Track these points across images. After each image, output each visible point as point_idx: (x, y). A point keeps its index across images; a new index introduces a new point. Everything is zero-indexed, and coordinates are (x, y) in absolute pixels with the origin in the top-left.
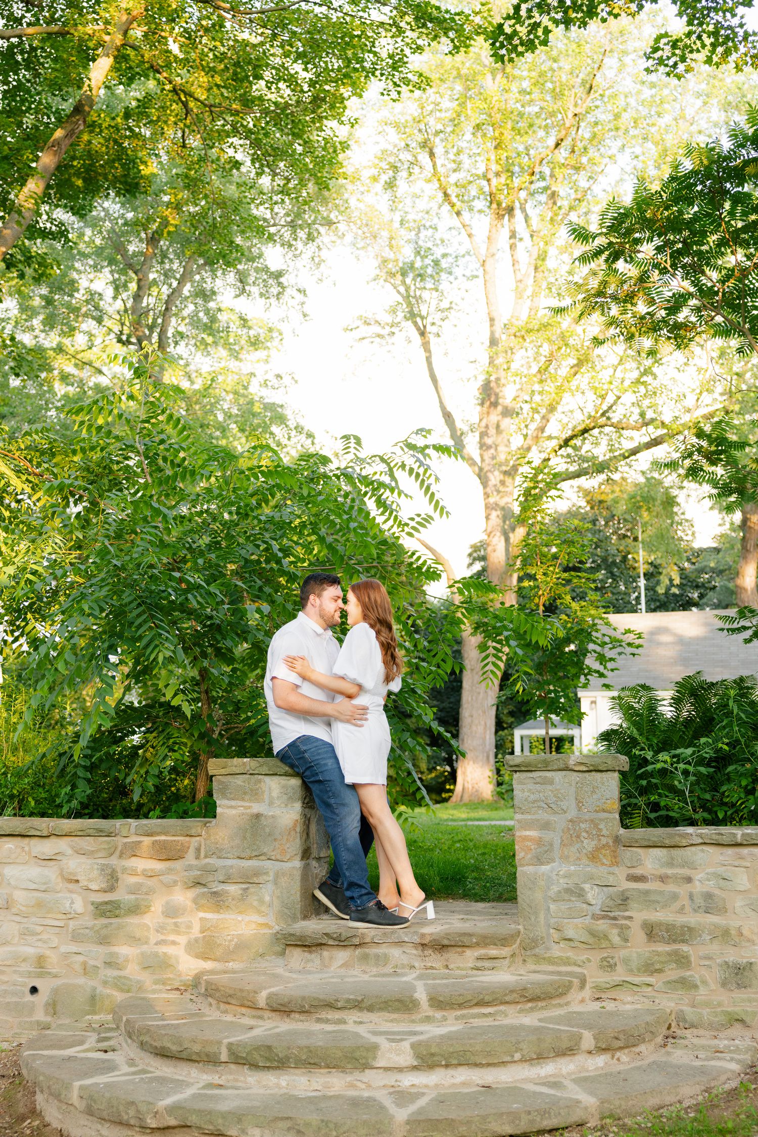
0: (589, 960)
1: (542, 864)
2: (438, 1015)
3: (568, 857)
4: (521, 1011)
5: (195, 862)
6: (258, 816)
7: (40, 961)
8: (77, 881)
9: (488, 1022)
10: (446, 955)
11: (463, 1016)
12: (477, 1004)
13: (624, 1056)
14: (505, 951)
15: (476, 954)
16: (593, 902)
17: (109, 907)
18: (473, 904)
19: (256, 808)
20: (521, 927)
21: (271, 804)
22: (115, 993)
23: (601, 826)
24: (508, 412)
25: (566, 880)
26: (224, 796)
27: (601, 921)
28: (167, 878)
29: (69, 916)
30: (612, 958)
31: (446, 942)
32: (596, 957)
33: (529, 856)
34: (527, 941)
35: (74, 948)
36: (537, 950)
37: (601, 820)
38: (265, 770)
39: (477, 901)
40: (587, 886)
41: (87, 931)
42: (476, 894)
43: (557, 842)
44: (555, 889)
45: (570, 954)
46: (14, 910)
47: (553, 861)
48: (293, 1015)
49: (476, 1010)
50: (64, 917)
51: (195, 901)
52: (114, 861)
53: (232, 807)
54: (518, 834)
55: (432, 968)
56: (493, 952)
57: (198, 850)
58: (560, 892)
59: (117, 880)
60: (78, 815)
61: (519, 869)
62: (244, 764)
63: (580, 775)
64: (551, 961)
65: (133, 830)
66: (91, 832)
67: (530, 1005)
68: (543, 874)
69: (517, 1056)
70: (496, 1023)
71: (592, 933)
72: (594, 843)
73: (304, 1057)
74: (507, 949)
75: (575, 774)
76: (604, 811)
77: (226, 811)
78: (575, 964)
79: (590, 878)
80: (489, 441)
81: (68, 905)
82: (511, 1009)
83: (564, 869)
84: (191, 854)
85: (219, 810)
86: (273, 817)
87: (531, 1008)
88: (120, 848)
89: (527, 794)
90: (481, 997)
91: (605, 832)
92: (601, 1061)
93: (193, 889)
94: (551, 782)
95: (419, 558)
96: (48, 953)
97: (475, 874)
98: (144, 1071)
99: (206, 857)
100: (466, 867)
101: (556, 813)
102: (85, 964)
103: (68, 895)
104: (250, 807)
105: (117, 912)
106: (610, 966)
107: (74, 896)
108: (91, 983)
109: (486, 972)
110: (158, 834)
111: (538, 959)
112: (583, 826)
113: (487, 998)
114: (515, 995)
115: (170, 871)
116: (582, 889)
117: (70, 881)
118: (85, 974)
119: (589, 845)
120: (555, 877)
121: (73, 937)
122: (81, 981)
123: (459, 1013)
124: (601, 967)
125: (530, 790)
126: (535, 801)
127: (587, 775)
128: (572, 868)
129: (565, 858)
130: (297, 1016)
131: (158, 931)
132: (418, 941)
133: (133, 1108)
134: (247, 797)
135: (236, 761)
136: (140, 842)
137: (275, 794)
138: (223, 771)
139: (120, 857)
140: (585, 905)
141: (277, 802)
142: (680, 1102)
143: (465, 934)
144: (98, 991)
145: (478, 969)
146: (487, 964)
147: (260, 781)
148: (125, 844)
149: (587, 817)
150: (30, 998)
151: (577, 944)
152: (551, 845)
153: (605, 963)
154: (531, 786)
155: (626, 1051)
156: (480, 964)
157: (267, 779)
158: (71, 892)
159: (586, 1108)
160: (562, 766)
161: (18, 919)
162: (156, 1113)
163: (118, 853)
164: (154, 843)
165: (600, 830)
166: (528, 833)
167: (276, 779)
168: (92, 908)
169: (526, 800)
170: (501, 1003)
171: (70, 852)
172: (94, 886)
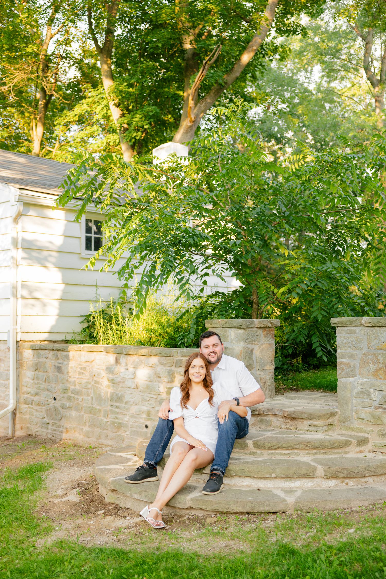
0: (372, 431)
1: (350, 377)
2: (259, 452)
3: (363, 374)
4: (308, 454)
7: (149, 413)
8: (161, 377)
9: (286, 458)
10: (296, 423)
11: (272, 454)
12: (278, 448)
13: (352, 483)
15: (308, 423)
16: (375, 399)
20: (338, 411)
23: (379, 358)
25: (361, 387)
27: (379, 410)
29: (158, 393)
30: (384, 430)
31: (294, 416)
32: (376, 429)
33: (343, 373)
34: (342, 418)
36: (347, 423)
37: (380, 354)
38: (227, 325)
40: (371, 390)
43: (357, 365)
44: (356, 391)
45: (363, 426)
46: (139, 389)
47: (355, 375)
49: (279, 451)
50: (156, 394)
52: (173, 368)
54: (338, 361)
55: (289, 429)
56: (315, 422)
58: (358, 393)
59: (174, 378)
61: (339, 380)
62: (219, 322)
63: (369, 328)
64: (353, 430)
65: (179, 354)
66: (164, 354)
67: (315, 451)
68: (350, 383)
71: (373, 416)
72: (376, 366)
75: (367, 328)
76: (381, 349)
78: (365, 432)
79: (373, 386)
81: (157, 388)
83: (361, 381)
86: (232, 349)
88: (175, 363)
89: (343, 339)
90: (281, 444)
91: (381, 361)
92: (332, 483)
94: (354, 332)
96: (151, 409)
101: (357, 350)
103: (158, 384)
106: (383, 435)
107: (160, 384)
111: (348, 428)
112: (370, 357)
113: (284, 446)
114: (302, 445)
116: (369, 392)
117: (158, 377)
119: (373, 368)
120: (356, 385)
123: (270, 452)
124: (378, 435)
125: (344, 337)
126: (346, 343)
127: (373, 329)
128: (365, 380)
129: (361, 374)
132: (282, 414)
135: (216, 321)
137: (233, 337)
138: (211, 326)
139: (175, 367)
140: (370, 401)
141: (234, 342)
142: (351, 508)
145: (310, 431)
146: (314, 429)
147: (226, 331)
149: (372, 352)
150: (145, 429)
151: (366, 422)
152: (354, 367)
153: (380, 433)
154: (345, 335)
155: (354, 480)
156: (310, 428)
157: (230, 330)
158: (159, 382)
159: (286, 504)
160: (359, 324)
161: (141, 393)
163: (174, 365)
165: (378, 360)
166: (343, 360)
167: (233, 330)
168: (166, 390)
169: (342, 342)
170: (294, 449)
171: (158, 363)
172: (166, 380)
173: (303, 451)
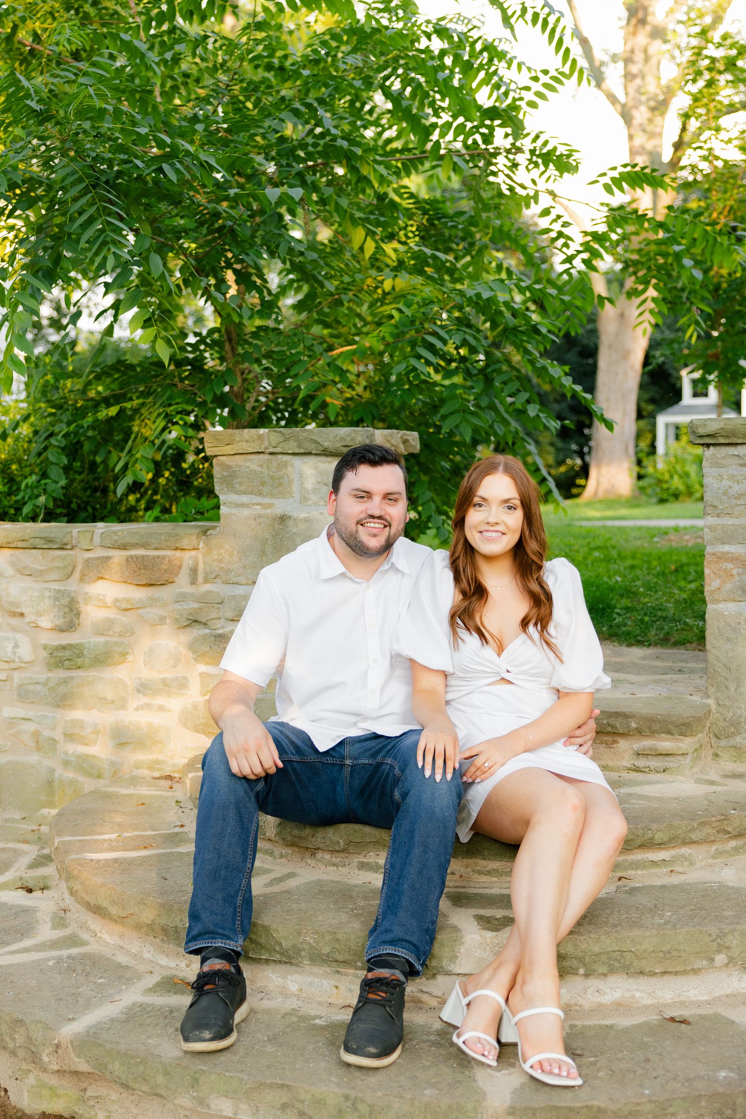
4: (718, 854)
5: (189, 589)
6: (283, 519)
8: (22, 615)
9: (661, 877)
14: (686, 744)
15: (636, 746)
17: (68, 654)
18: (625, 649)
19: (280, 506)
20: (711, 702)
21: (304, 499)
22: (81, 778)
24: (659, 33)
26: (231, 488)
28: (152, 613)
29: (14, 666)
33: (728, 586)
34: (722, 724)
35: (19, 711)
36: (738, 739)
38: (292, 446)
39: (630, 645)
41: (39, 687)
42: (628, 633)
48: (320, 855)
50: (6, 666)
51: (192, 647)
52: (72, 585)
53: (243, 505)
54: (709, 549)
56: (665, 744)
57: (194, 571)
59: (78, 615)
60: (50, 516)
61: (711, 608)
62: (260, 437)
65: (97, 540)
66: (39, 543)
67: (733, 843)
69: (721, 959)
70: (675, 880)
73: (326, 950)
74: (688, 740)
77: (234, 511)
80: (634, 69)
81: (9, 649)
82: (699, 854)
84: (183, 579)
85: (223, 510)
86: (306, 520)
87: (736, 850)
88: (80, 567)
89: (726, 483)
93: (188, 630)
95: (546, 143)
97: (625, 602)
98: (73, 941)
99: (206, 581)
100: (612, 589)
102: (36, 734)
103: (10, 635)
104: (270, 506)
105: (79, 661)
107: (18, 636)
108: (47, 763)
109: (652, 777)
110: (134, 546)
111: (740, 753)
113: (659, 837)
114: (708, 829)
115: (153, 601)
117: (13, 614)
118: (38, 749)
121: (19, 695)
122: (34, 758)
125: (732, 477)
126: (740, 495)
130: (327, 856)
131: (139, 691)
133: (22, 1030)
134: (266, 490)
135: (248, 433)
136: (108, 558)
137: (309, 484)
138: (228, 449)
139: (82, 580)
141: (313, 498)
143: (617, 714)
144: (57, 774)
145: (637, 770)
146: (654, 763)
147: (285, 465)
148: (87, 561)
154: (734, 469)
156: (641, 763)
157: (297, 461)
158: (14, 630)
162: (58, 1046)
163: (77, 575)
164: (129, 559)
166: (726, 548)
167: (311, 461)
168: (45, 654)
169: (725, 493)
170: (685, 843)
171: (10, 571)
172: (46, 622)
173: (704, 848)
